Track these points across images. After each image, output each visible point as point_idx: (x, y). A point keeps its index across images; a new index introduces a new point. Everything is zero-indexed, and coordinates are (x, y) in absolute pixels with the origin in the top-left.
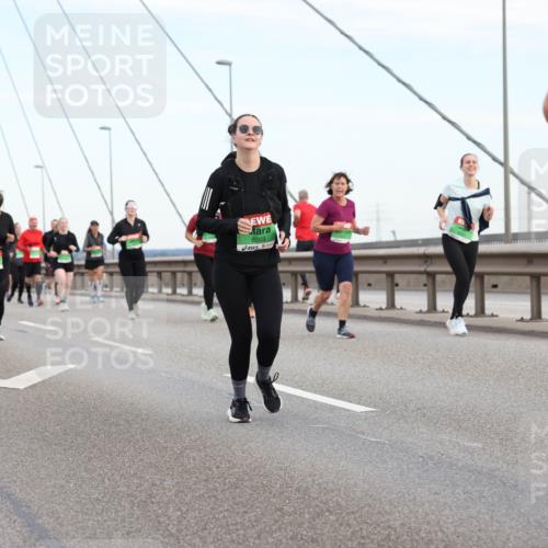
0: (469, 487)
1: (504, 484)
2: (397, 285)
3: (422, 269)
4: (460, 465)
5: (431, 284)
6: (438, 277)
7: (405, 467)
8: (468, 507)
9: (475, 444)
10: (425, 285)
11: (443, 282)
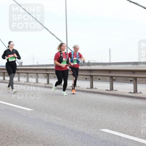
0: (58, 130)
1: (67, 129)
2: (39, 77)
3: (45, 72)
4: (56, 124)
5: (48, 76)
6: (50, 75)
7: (41, 125)
8: (58, 136)
9: (60, 119)
10: (46, 77)
11: (51, 76)
